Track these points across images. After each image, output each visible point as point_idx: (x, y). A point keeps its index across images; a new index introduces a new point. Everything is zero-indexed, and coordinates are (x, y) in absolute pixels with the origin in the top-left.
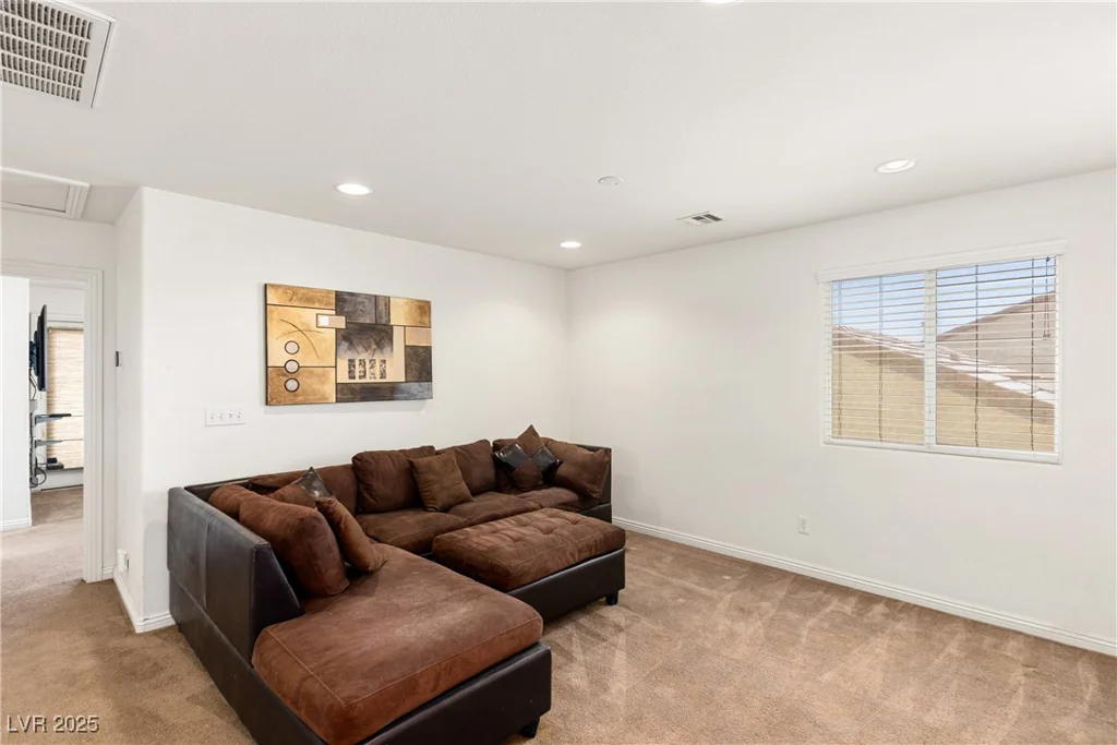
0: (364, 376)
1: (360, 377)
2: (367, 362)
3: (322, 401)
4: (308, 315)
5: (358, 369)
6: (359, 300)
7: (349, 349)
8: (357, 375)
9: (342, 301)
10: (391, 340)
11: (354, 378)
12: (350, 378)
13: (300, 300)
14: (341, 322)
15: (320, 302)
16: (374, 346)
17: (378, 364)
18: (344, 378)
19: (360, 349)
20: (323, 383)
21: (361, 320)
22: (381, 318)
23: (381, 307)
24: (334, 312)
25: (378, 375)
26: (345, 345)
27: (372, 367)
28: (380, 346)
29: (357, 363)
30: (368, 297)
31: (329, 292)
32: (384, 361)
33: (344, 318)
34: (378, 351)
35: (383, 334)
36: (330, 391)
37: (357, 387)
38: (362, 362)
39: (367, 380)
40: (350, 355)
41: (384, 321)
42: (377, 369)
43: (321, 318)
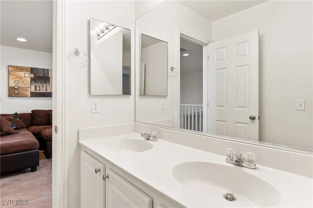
0: (40, 90)
1: (38, 91)
2: (41, 87)
3: (26, 96)
4: (22, 74)
5: (38, 88)
6: (38, 70)
7: (35, 83)
8: (38, 90)
9: (32, 70)
10: (49, 81)
11: (37, 91)
12: (35, 90)
13: (19, 70)
14: (32, 76)
15: (26, 70)
16: (43, 82)
17: (44, 87)
18: (33, 90)
19: (39, 83)
20: (26, 92)
21: (39, 75)
22: (46, 75)
23: (46, 72)
24: (30, 73)
25: (44, 90)
26: (33, 82)
27: (42, 88)
28: (45, 82)
29: (38, 87)
30: (41, 69)
31: (29, 68)
32: (47, 87)
33: (33, 75)
34: (45, 84)
35: (46, 79)
36: (29, 94)
37: (38, 93)
38: (39, 87)
39: (41, 91)
40: (35, 84)
41: (47, 76)
42: (44, 89)
43: (25, 74)
